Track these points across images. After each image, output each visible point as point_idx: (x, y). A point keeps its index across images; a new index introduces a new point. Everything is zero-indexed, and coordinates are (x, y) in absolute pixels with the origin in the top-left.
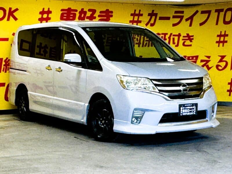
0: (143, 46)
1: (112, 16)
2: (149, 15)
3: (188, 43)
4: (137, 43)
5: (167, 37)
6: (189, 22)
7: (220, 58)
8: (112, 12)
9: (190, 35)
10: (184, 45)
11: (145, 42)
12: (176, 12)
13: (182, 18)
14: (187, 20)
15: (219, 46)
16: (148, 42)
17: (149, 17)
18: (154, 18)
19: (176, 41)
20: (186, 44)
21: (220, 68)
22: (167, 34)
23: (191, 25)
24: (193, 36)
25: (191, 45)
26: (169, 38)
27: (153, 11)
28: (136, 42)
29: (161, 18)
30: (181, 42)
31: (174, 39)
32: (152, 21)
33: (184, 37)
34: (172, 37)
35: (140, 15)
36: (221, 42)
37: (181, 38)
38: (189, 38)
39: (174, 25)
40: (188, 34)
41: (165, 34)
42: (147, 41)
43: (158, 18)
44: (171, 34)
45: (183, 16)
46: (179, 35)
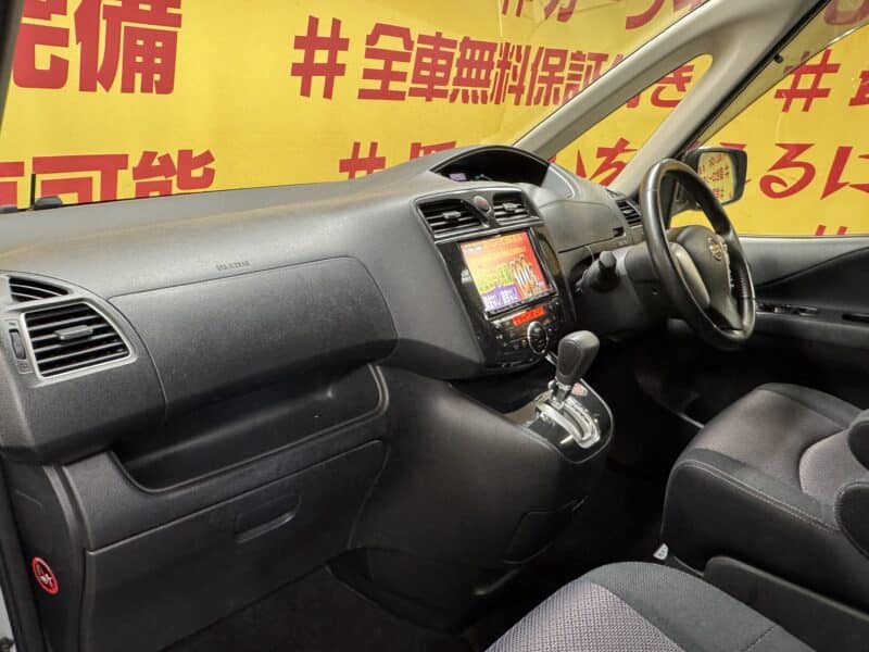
0: (528, 103)
3: (670, 92)
4: (512, 89)
7: (783, 152)
10: (655, 100)
11: (537, 86)
15: (786, 108)
16: (545, 85)
20: (663, 96)
21: (777, 188)
22: (605, 57)
24: (690, 69)
28: (511, 82)
36: (801, 94)
41: (600, 59)
42: (542, 79)
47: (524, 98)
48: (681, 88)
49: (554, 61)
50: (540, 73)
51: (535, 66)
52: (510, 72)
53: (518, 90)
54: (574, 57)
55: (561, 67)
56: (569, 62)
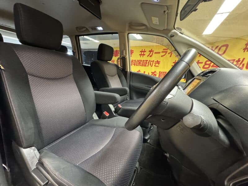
1: (133, 52)
2: (149, 51)
3: (157, 65)
5: (148, 62)
6: (170, 54)
8: (133, 51)
9: (159, 61)
10: (155, 66)
11: (137, 64)
12: (164, 49)
13: (166, 52)
14: (169, 53)
17: (150, 52)
18: (152, 53)
19: (151, 64)
20: (156, 65)
22: (148, 60)
23: (170, 56)
24: (160, 62)
25: (158, 66)
26: (149, 62)
27: (152, 49)
29: (156, 53)
30: (154, 64)
31: (151, 63)
32: (151, 55)
33: (156, 62)
34: (150, 62)
35: (145, 51)
37: (154, 62)
38: (158, 62)
39: (162, 56)
40: (157, 61)
41: (147, 61)
43: (154, 53)
44: (150, 61)
45: (167, 51)
46: (153, 61)
47: (135, 65)
48: (159, 64)
49: (140, 61)
50: (138, 62)
51: (137, 62)
52: (133, 63)
53: (135, 64)
54: (143, 61)
55: (141, 62)
56: (142, 61)
